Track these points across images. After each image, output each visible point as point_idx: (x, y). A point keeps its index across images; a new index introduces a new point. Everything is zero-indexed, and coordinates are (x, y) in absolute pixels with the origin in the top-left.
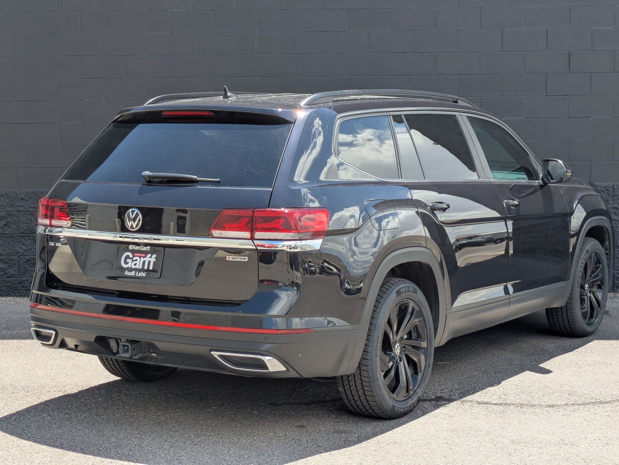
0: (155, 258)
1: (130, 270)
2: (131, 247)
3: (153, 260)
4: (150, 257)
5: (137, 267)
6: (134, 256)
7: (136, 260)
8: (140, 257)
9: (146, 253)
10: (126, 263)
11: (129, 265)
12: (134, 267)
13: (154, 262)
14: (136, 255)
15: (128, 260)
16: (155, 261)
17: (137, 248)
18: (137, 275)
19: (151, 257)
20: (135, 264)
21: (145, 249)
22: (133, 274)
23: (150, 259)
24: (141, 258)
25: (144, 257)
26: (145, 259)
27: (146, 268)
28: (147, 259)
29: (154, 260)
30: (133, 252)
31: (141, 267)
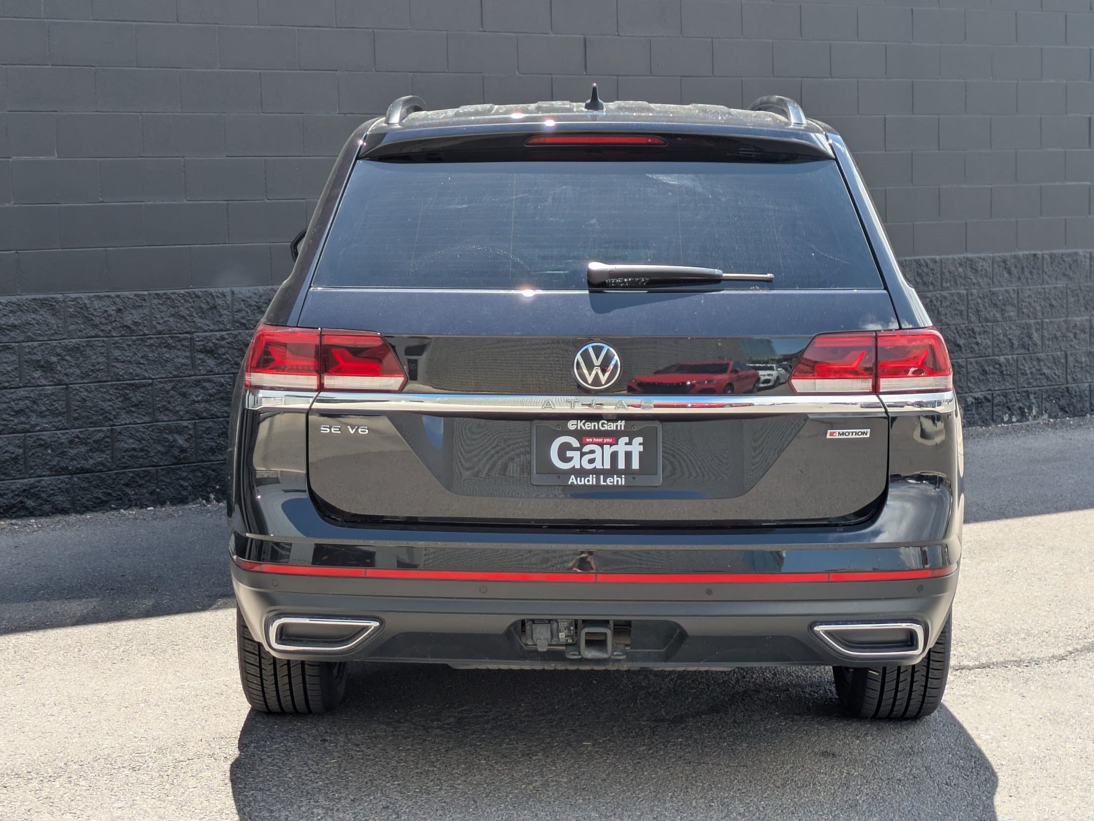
0: (640, 444)
1: (581, 472)
2: (572, 425)
3: (637, 447)
4: (626, 444)
5: (598, 465)
6: (583, 444)
7: (592, 452)
8: (601, 445)
9: (615, 436)
10: (564, 458)
11: (575, 463)
12: (588, 466)
13: (640, 452)
14: (588, 440)
15: (569, 454)
16: (642, 450)
17: (589, 426)
18: (602, 483)
19: (630, 443)
20: (591, 461)
21: (612, 426)
22: (591, 480)
23: (629, 448)
24: (605, 446)
25: (611, 445)
26: (614, 448)
27: (621, 465)
28: (622, 447)
29: (641, 448)
30: (580, 435)
31: (607, 466)
